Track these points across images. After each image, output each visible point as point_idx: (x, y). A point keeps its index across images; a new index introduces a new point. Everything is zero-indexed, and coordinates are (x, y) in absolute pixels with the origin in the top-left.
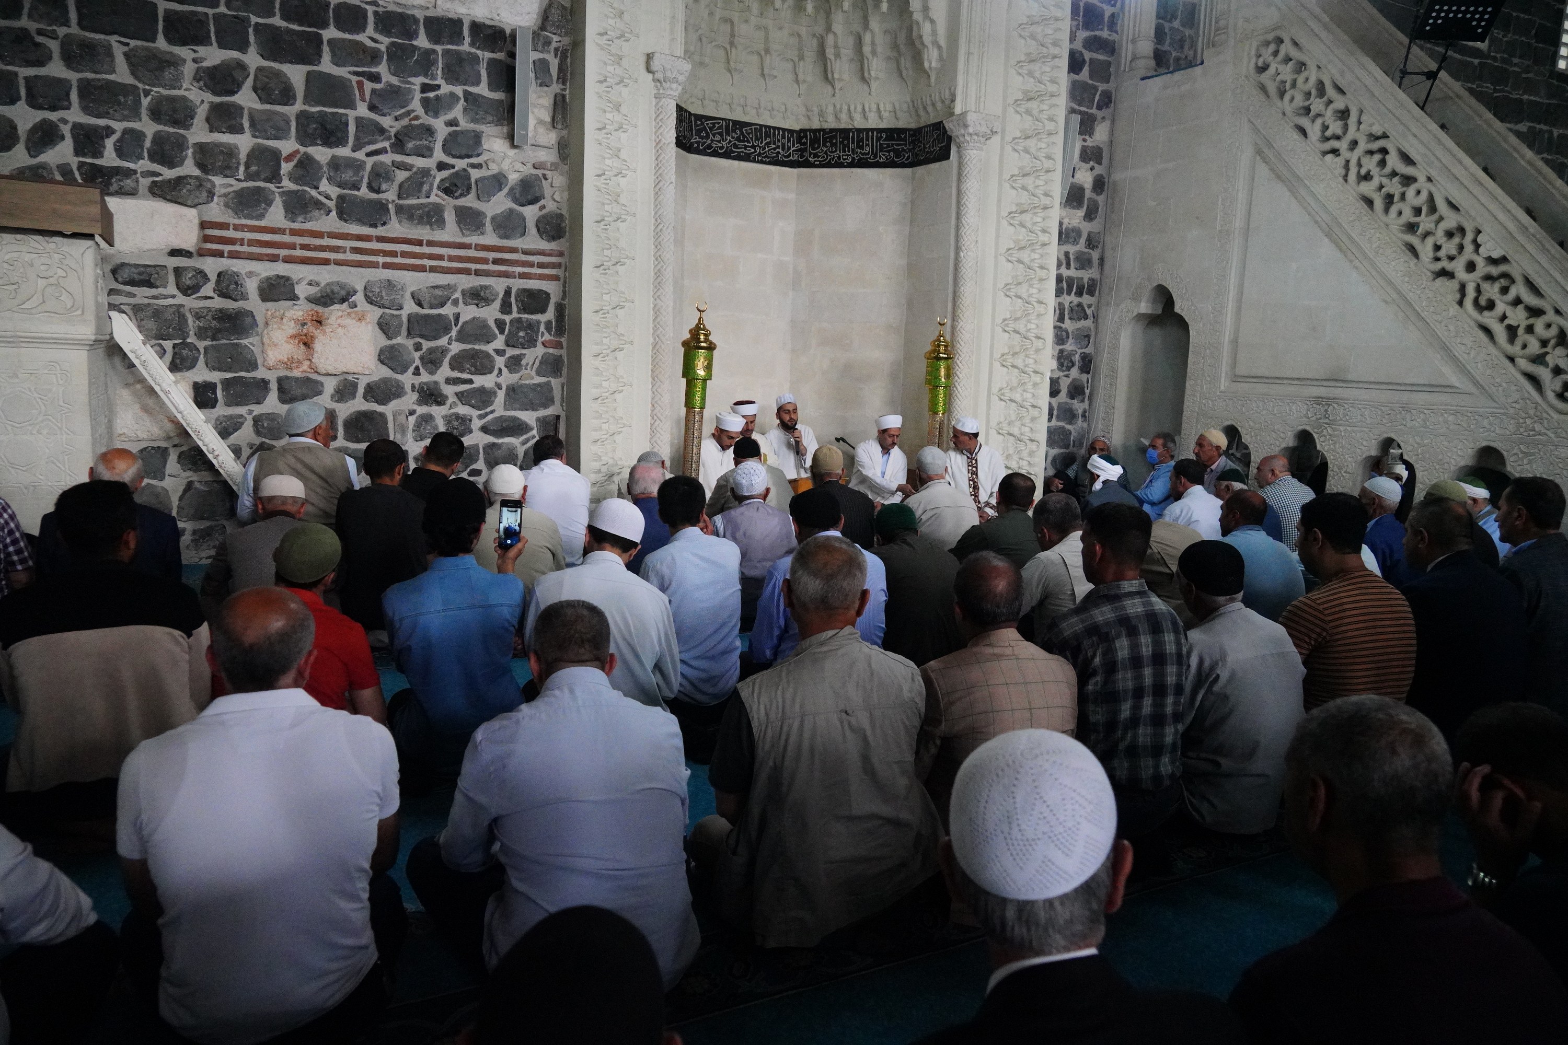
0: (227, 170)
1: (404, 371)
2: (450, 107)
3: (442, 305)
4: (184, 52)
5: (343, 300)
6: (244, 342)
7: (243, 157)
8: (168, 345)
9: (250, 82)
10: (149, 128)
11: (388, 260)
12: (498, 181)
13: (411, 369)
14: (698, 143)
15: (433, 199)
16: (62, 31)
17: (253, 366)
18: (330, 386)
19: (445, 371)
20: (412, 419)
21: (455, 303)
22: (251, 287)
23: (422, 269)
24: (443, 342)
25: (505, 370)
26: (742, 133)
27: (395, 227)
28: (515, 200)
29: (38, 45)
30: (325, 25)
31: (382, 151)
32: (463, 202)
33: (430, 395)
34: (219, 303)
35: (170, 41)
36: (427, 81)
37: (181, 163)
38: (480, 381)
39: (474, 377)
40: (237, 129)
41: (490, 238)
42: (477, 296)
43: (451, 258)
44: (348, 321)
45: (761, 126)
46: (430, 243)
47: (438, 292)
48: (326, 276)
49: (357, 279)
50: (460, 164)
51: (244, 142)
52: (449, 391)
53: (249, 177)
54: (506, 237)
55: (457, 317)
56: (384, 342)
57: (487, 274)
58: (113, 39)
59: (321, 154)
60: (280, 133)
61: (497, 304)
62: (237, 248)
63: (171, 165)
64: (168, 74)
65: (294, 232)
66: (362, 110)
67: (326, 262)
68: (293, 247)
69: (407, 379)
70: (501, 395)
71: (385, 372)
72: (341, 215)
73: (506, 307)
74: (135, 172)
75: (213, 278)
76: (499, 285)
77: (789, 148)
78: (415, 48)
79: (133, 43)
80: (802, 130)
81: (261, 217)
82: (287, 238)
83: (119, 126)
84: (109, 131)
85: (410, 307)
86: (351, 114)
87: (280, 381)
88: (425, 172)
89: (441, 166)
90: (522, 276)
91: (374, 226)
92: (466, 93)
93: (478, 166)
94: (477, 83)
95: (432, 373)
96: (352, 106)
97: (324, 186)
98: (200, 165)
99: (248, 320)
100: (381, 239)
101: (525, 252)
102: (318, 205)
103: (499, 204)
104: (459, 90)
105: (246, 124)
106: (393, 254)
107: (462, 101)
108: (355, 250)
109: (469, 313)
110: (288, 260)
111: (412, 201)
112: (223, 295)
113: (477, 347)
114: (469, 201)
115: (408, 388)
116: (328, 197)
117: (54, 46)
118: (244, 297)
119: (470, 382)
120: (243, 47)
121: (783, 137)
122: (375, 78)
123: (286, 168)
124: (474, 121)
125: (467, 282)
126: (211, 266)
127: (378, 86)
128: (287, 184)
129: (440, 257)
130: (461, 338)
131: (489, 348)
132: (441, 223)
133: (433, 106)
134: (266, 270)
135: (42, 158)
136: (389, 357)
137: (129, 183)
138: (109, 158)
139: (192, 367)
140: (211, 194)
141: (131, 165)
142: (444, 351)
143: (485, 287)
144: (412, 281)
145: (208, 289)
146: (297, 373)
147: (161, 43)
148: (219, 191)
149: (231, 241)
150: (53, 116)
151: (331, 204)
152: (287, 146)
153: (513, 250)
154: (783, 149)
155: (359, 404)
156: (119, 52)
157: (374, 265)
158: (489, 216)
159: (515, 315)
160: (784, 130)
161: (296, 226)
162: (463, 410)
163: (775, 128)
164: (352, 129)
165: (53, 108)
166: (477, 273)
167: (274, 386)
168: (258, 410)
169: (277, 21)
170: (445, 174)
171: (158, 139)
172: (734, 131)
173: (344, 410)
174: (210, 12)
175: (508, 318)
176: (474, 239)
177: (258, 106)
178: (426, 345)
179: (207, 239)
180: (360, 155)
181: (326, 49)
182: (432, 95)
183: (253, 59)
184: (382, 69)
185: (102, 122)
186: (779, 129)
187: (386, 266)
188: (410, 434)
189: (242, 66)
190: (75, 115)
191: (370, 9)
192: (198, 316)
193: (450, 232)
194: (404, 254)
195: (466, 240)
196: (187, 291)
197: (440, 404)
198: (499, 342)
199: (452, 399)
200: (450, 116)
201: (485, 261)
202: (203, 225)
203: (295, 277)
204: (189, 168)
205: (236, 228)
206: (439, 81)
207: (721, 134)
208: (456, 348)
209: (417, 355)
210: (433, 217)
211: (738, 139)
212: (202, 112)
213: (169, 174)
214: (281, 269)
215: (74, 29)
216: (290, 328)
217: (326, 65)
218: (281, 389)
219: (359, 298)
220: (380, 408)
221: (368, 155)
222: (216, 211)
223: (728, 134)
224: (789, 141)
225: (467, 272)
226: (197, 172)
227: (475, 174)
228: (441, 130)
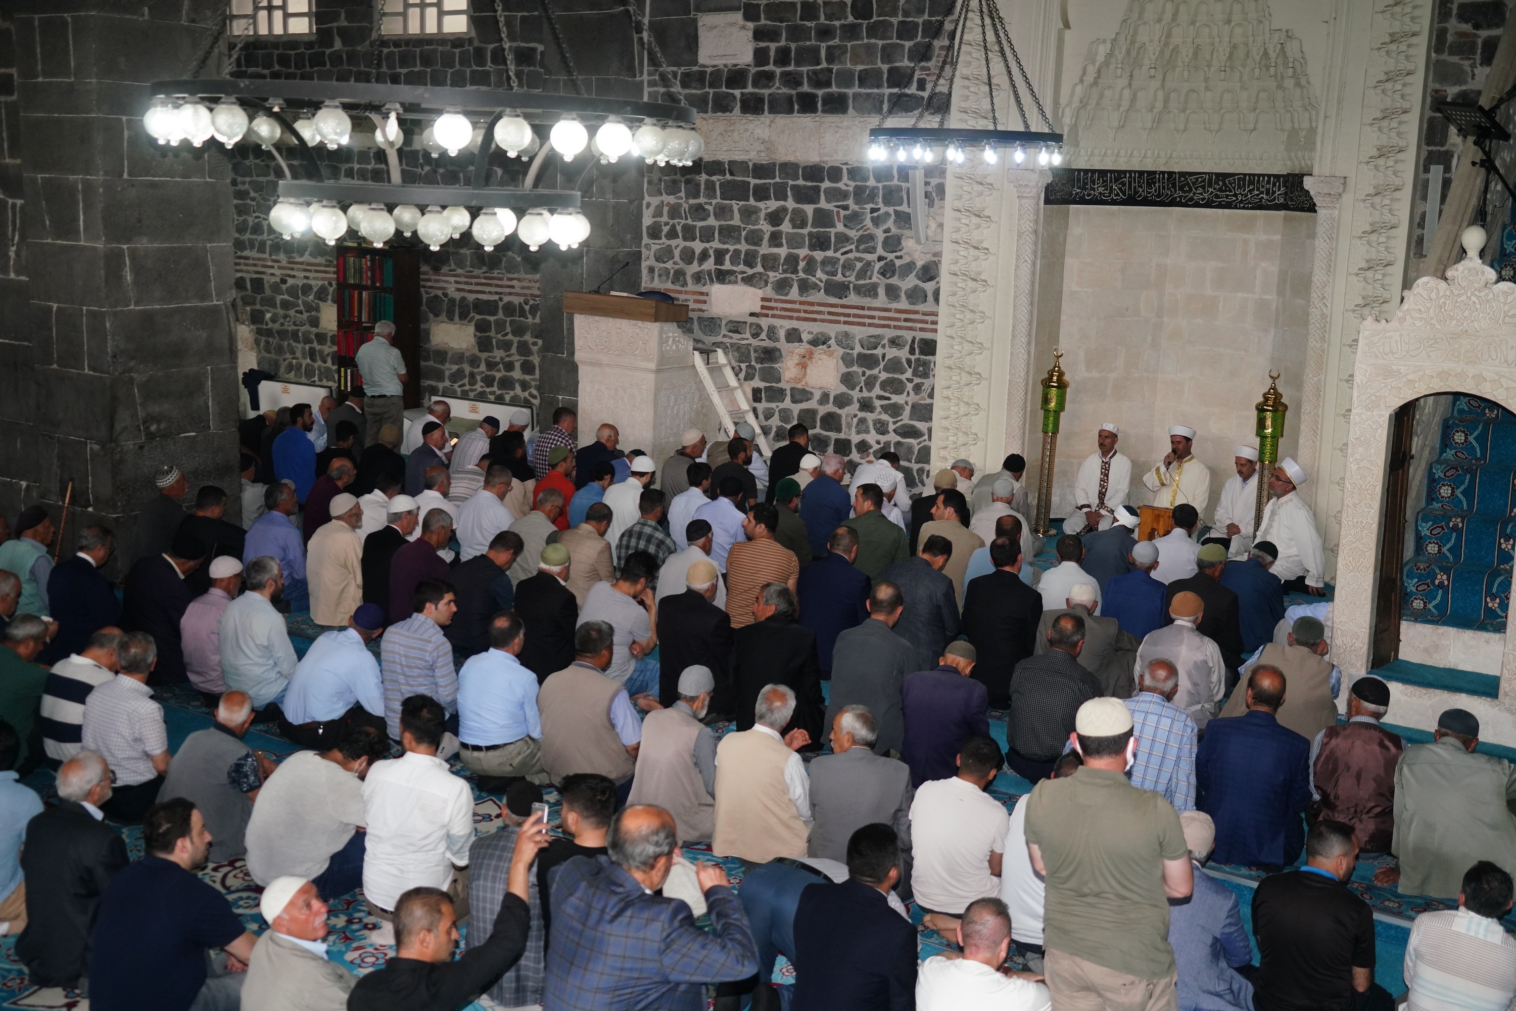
0: (774, 268)
1: (853, 389)
2: (885, 222)
3: (875, 348)
4: (761, 205)
5: (824, 343)
6: (776, 366)
7: (782, 261)
8: (743, 366)
9: (788, 217)
10: (743, 247)
11: (846, 319)
12: (909, 267)
13: (858, 388)
14: (1181, 197)
15: (874, 279)
16: (714, 202)
17: (779, 380)
18: (817, 395)
19: (877, 391)
20: (855, 420)
21: (884, 346)
22: (782, 334)
23: (863, 324)
24: (875, 371)
25: (912, 393)
26: (1224, 184)
27: (853, 299)
28: (919, 278)
29: (704, 210)
30: (822, 180)
31: (851, 251)
32: (891, 281)
33: (866, 406)
34: (768, 344)
35: (756, 200)
36: (873, 206)
37: (756, 266)
38: (896, 399)
39: (892, 396)
40: (780, 245)
41: (903, 304)
42: (894, 342)
43: (880, 318)
44: (824, 357)
45: (1245, 175)
46: (870, 309)
47: (872, 340)
48: (817, 328)
49: (832, 330)
50: (891, 256)
51: (783, 252)
52: (878, 403)
53: (785, 271)
54: (913, 304)
55: (884, 356)
56: (844, 370)
57: (900, 328)
58: (734, 202)
59: (819, 255)
60: (800, 246)
61: (907, 348)
62: (775, 312)
63: (751, 267)
64: (754, 217)
65: (801, 303)
66: (840, 227)
67: (815, 320)
68: (799, 311)
69: (855, 394)
70: (908, 409)
71: (843, 389)
72: (827, 292)
73: (912, 351)
74: (735, 272)
75: (765, 329)
76: (908, 336)
77: (1274, 193)
78: (866, 187)
79: (741, 203)
80: (1289, 174)
81: (787, 294)
82: (797, 306)
83: (731, 248)
84: (727, 251)
85: (858, 349)
86: (833, 231)
87: (792, 389)
88: (868, 264)
89: (880, 259)
90: (922, 330)
91: (841, 298)
92: (895, 211)
93: (900, 257)
94: (901, 204)
95: (869, 391)
96: (834, 226)
97: (819, 274)
98: (763, 267)
99: (777, 354)
100: (843, 306)
101: (924, 314)
102: (815, 287)
103: (911, 281)
104: (891, 210)
105: (784, 241)
106: (849, 315)
107: (893, 217)
108: (830, 313)
109: (892, 353)
110: (798, 319)
111: (861, 282)
112: (770, 339)
113: (896, 376)
114: (894, 281)
115: (855, 400)
116: (821, 281)
117: (711, 208)
118: (777, 340)
119: (889, 399)
120: (785, 198)
121: (1268, 182)
122: (846, 208)
123: (802, 265)
124: (899, 228)
125: (889, 333)
126: (764, 322)
127: (847, 213)
128: (802, 275)
129: (873, 317)
130: (886, 369)
131: (903, 377)
132: (876, 295)
133: (876, 222)
134: (788, 324)
135: (703, 267)
136: (847, 380)
137: (733, 278)
138: (727, 266)
139: (752, 379)
140: (766, 283)
141: (735, 268)
142: (875, 378)
143: (899, 337)
144: (859, 333)
145: (763, 336)
146: (799, 386)
147: (752, 201)
148: (771, 280)
149: (772, 308)
150: (707, 245)
151: (822, 285)
152: (803, 252)
153: (916, 312)
154: (1267, 194)
155: (830, 408)
156: (735, 209)
157: (838, 322)
158: (904, 289)
159: (917, 356)
160: (1269, 176)
161: (803, 299)
162: (885, 417)
163: (1259, 175)
164: (833, 239)
165: (708, 242)
166: (895, 327)
167: (788, 393)
168: (782, 406)
169: (801, 182)
170: (882, 263)
171: (747, 253)
172: (1216, 183)
173: (822, 410)
174: (772, 181)
175: (913, 358)
176: (894, 305)
177: (791, 231)
178: (868, 373)
179: (763, 307)
180: (838, 255)
181: (822, 194)
182: (875, 214)
183: (790, 204)
184: (850, 202)
185: (725, 246)
186: (1264, 175)
187: (845, 323)
188: (854, 430)
189: (784, 210)
190: (716, 244)
191: (844, 168)
192: (755, 351)
193: (882, 300)
194: (855, 316)
195: (890, 306)
196: (755, 335)
197: (872, 412)
198: (909, 374)
199: (879, 409)
200: (885, 227)
201: (898, 320)
202: (763, 299)
203: (801, 329)
204: (759, 269)
205: (776, 301)
206: (881, 205)
207: (1203, 187)
208: (884, 376)
209: (863, 378)
210: (871, 291)
211: (1220, 190)
212: (767, 237)
213: (750, 272)
214: (795, 324)
215: (719, 200)
216: (796, 359)
217: (823, 204)
218: (792, 396)
219: (832, 342)
220: (839, 411)
221: (843, 254)
222: (769, 291)
223: (1210, 186)
224: (1274, 185)
225: (888, 326)
226: (762, 270)
227: (898, 263)
228: (880, 235)
